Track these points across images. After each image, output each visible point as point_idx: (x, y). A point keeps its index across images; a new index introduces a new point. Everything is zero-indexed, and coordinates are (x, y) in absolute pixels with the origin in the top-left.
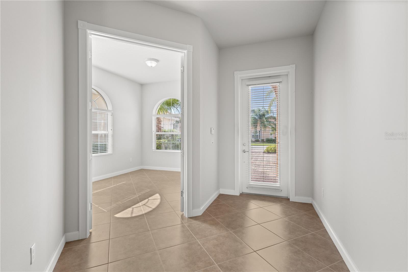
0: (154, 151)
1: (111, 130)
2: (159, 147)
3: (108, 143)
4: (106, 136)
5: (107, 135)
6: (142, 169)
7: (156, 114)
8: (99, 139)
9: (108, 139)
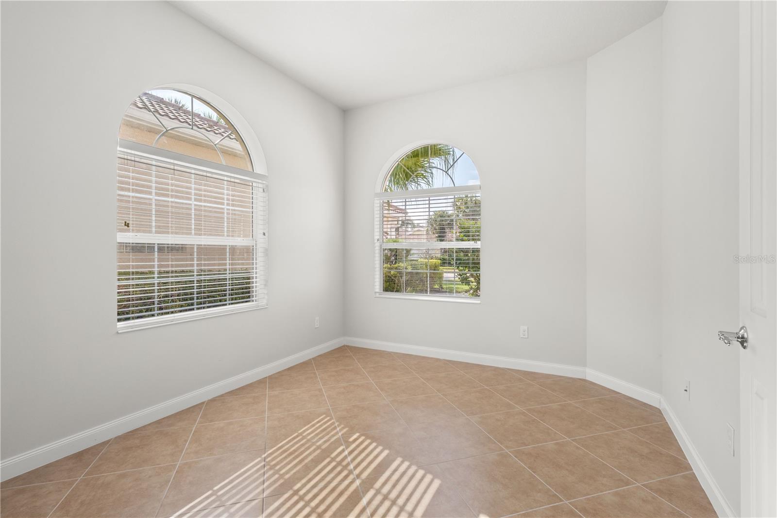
0: (377, 295)
1: (264, 234)
2: (391, 284)
3: (255, 275)
4: (248, 252)
5: (253, 249)
6: (344, 346)
7: (383, 191)
8: (228, 262)
9: (255, 261)
